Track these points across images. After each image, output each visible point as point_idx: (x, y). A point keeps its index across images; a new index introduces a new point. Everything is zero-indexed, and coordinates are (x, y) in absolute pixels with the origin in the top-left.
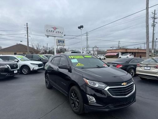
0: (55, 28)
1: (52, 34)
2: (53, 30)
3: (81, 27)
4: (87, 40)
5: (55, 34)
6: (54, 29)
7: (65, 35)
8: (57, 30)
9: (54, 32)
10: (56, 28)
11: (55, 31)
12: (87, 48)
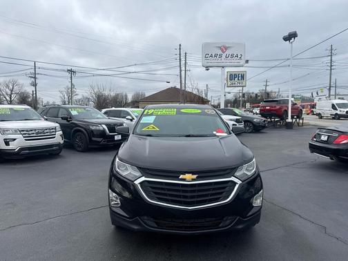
0: (224, 48)
1: (216, 61)
2: (220, 52)
3: (291, 37)
4: (331, 66)
5: (223, 61)
6: (222, 51)
7: (247, 62)
8: (228, 52)
9: (221, 56)
10: (226, 48)
11: (224, 56)
12: (330, 90)
